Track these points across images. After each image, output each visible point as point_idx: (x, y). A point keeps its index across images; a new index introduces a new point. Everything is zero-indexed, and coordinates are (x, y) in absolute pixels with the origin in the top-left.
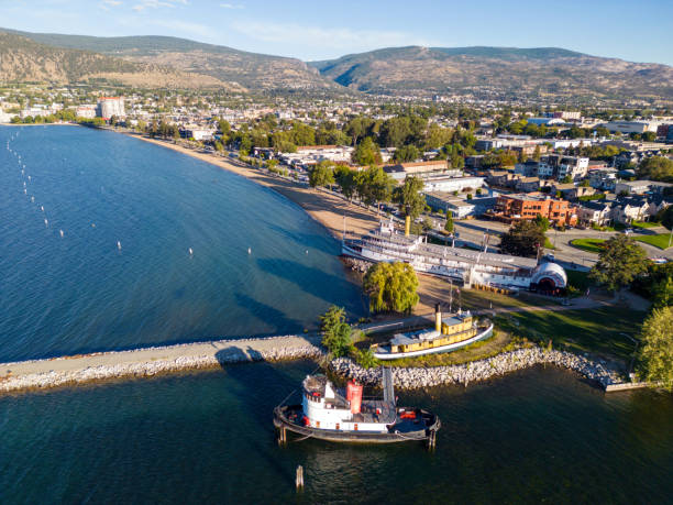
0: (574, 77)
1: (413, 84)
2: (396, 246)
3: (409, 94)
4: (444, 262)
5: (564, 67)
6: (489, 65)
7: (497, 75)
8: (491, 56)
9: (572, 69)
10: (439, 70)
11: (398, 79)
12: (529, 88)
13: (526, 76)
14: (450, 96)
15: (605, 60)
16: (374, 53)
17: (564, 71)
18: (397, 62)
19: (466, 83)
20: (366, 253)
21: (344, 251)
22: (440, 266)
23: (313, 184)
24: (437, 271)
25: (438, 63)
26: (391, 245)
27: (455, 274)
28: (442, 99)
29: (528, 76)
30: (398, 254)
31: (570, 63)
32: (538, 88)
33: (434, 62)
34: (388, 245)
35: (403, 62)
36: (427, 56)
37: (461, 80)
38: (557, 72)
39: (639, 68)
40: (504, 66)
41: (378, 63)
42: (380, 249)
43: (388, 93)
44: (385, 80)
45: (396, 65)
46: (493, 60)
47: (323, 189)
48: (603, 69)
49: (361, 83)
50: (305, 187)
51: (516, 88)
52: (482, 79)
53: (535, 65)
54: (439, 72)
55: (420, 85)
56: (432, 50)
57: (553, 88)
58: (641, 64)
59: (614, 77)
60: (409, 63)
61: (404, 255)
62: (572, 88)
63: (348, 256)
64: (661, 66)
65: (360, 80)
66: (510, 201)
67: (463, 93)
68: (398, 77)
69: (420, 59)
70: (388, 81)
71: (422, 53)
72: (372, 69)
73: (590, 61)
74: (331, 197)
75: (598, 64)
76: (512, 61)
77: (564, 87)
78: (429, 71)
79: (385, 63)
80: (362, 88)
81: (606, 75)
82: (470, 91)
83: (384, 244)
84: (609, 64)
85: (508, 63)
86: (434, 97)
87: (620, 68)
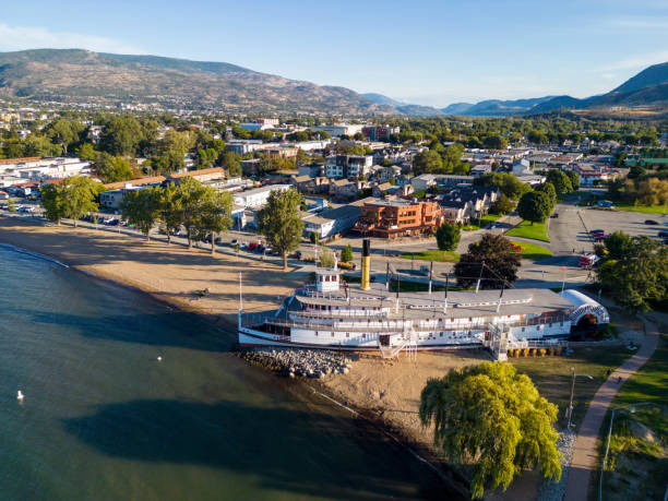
0: (249, 90)
1: (88, 90)
2: (360, 313)
3: (85, 101)
4: (448, 323)
5: (238, 80)
6: (169, 74)
7: (178, 85)
8: (167, 66)
9: (245, 83)
10: (114, 76)
11: (67, 85)
12: (212, 98)
13: (207, 87)
14: (135, 104)
15: (270, 76)
16: (27, 53)
17: (238, 84)
18: (62, 65)
19: (148, 91)
20: (300, 336)
21: (243, 339)
22: (443, 331)
23: (54, 215)
24: (439, 341)
25: (112, 69)
26: (352, 313)
27: (468, 340)
28: (129, 107)
29: (208, 87)
30: (364, 325)
31: (241, 77)
32: (220, 98)
33: (106, 67)
34: (344, 313)
35: (68, 65)
36: (96, 61)
37: (143, 88)
38: (233, 84)
39: (296, 85)
40: (183, 76)
41: (36, 65)
42: (328, 325)
43: (58, 99)
44: (49, 85)
45: (60, 69)
46: (171, 70)
47: (78, 223)
48: (268, 84)
49: (17, 87)
50: (37, 221)
51: (200, 98)
52: (164, 88)
53: (211, 77)
54: (116, 78)
55: (95, 92)
56: (101, 55)
57: (234, 99)
58: (297, 82)
59: (281, 91)
60: (77, 67)
61: (375, 325)
62: (250, 100)
63: (250, 347)
64: (311, 84)
65: (15, 83)
66: (381, 209)
67: (148, 101)
68: (67, 82)
69: (90, 64)
70: (55, 86)
71: (91, 58)
72: (29, 72)
73: (257, 76)
74: (97, 233)
75: (264, 80)
76: (188, 72)
77: (243, 99)
78: (104, 77)
79: (46, 66)
80: (21, 93)
81: (274, 89)
82: (155, 100)
83: (335, 313)
84: (272, 80)
85: (186, 74)
86: (118, 105)
87: (281, 84)
